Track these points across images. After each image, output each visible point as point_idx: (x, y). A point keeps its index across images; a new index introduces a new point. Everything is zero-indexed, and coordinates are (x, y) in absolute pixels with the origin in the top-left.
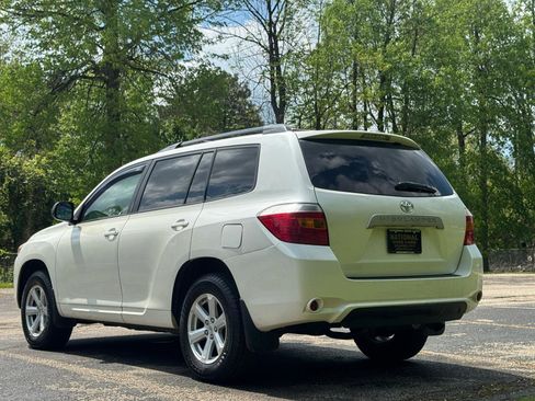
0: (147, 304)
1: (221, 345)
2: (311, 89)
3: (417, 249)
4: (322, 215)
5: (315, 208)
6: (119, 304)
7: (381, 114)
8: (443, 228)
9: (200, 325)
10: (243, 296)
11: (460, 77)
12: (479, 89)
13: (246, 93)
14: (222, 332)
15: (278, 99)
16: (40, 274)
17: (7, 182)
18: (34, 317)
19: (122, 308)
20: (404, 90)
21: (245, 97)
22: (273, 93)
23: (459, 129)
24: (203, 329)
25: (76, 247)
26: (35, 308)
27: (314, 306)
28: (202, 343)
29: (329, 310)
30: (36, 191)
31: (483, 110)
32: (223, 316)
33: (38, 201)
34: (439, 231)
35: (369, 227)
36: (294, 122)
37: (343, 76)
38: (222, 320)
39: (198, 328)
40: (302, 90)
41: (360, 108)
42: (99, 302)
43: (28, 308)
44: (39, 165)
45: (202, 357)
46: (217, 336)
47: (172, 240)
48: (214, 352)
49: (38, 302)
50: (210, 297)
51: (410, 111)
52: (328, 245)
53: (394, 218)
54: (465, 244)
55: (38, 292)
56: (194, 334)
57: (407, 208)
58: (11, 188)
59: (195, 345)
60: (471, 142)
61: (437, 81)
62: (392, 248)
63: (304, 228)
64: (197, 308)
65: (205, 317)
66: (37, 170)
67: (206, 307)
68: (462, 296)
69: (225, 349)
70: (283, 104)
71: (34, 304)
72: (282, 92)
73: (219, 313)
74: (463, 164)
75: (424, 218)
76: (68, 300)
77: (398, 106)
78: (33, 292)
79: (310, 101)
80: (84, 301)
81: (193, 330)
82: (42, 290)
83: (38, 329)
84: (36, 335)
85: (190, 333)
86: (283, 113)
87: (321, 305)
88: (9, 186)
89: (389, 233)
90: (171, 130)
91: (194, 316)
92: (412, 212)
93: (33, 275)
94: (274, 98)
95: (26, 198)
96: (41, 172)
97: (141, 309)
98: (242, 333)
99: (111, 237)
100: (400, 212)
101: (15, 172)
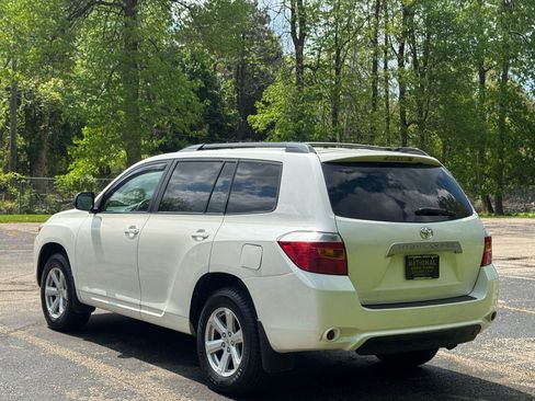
0: (166, 307)
1: (237, 361)
2: (332, 20)
3: (435, 274)
4: (342, 245)
5: (334, 238)
6: (138, 302)
7: (402, 49)
8: (461, 252)
9: (218, 336)
10: (261, 318)
11: (484, 13)
12: (503, 25)
13: (264, 19)
14: (239, 347)
15: (298, 30)
16: (59, 257)
17: (23, 105)
18: (54, 298)
19: (141, 306)
20: (427, 23)
21: (264, 23)
22: (293, 23)
23: (480, 64)
24: (220, 341)
25: (96, 235)
26: (55, 289)
27: (331, 335)
28: (219, 354)
29: (345, 339)
30: (52, 115)
31: (506, 46)
32: (240, 332)
33: (54, 124)
34: (457, 255)
35: (388, 256)
36: (313, 54)
37: (365, 7)
38: (239, 336)
39: (215, 339)
40: (324, 21)
41: (381, 41)
42: (118, 296)
43: (47, 288)
44: (56, 89)
45: (219, 368)
46: (234, 350)
47: (192, 250)
48: (230, 366)
49: (58, 284)
50: (228, 312)
51: (432, 46)
52: (347, 274)
53: (413, 246)
54: (482, 265)
55: (58, 274)
56: (211, 345)
57: (426, 234)
58: (27, 110)
59: (212, 355)
60: (493, 78)
61: (461, 18)
62: (410, 275)
63: (323, 258)
64: (214, 320)
65: (222, 329)
66: (53, 93)
67: (223, 319)
68: (476, 319)
69: (241, 366)
70: (303, 36)
71: (54, 285)
72: (303, 22)
73: (237, 329)
74: (482, 99)
75: (442, 244)
76: (87, 289)
77: (420, 40)
78: (52, 273)
79: (330, 33)
80: (104, 292)
81: (210, 340)
82: (61, 274)
83: (58, 310)
84: (55, 316)
85: (208, 343)
86: (303, 45)
87: (337, 335)
88: (25, 109)
89: (407, 259)
90: (188, 55)
91: (211, 327)
92: (431, 239)
93: (52, 257)
94: (294, 28)
95: (42, 122)
96: (57, 96)
97: (160, 311)
98: (259, 353)
99: (132, 235)
100: (419, 239)
101: (31, 94)
